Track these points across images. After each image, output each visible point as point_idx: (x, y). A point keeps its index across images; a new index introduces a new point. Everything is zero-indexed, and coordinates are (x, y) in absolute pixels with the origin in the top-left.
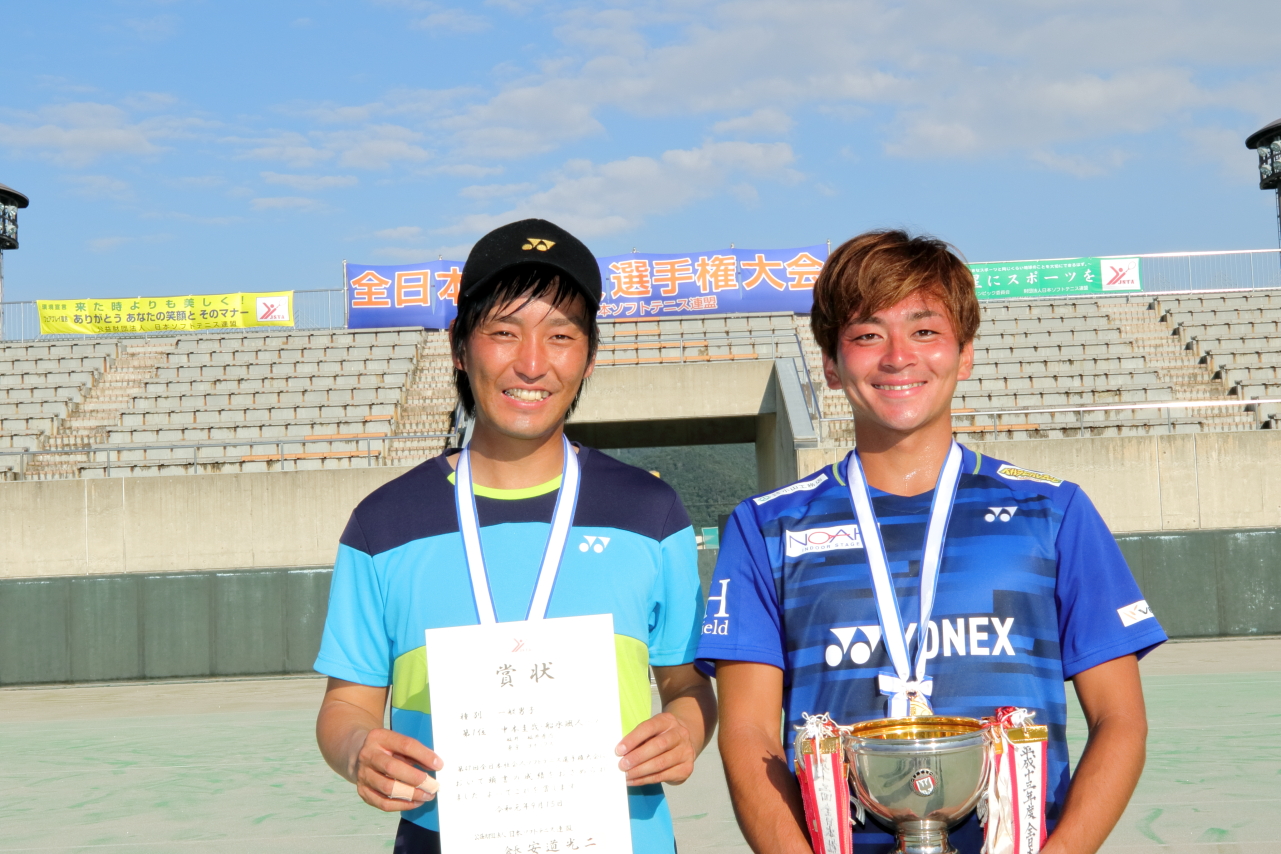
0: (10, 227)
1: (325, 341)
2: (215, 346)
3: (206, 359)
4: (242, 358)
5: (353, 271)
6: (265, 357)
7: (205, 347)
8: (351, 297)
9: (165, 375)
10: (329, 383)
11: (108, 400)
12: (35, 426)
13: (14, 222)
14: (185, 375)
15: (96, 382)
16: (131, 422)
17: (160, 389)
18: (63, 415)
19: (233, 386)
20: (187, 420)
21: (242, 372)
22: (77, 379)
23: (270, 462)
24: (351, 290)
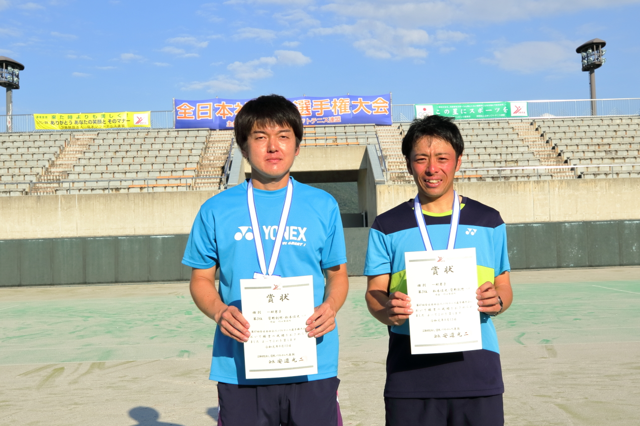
0: (15, 79)
1: (165, 134)
2: (115, 136)
3: (111, 142)
4: (127, 141)
5: (177, 103)
6: (138, 141)
7: (110, 136)
8: (177, 114)
9: (93, 149)
10: (167, 153)
11: (68, 159)
12: (35, 171)
13: (18, 76)
14: (102, 149)
15: (61, 151)
16: (77, 169)
17: (91, 155)
18: (47, 166)
19: (124, 154)
20: (104, 169)
21: (128, 148)
22: (53, 150)
23: (141, 188)
24: (176, 111)
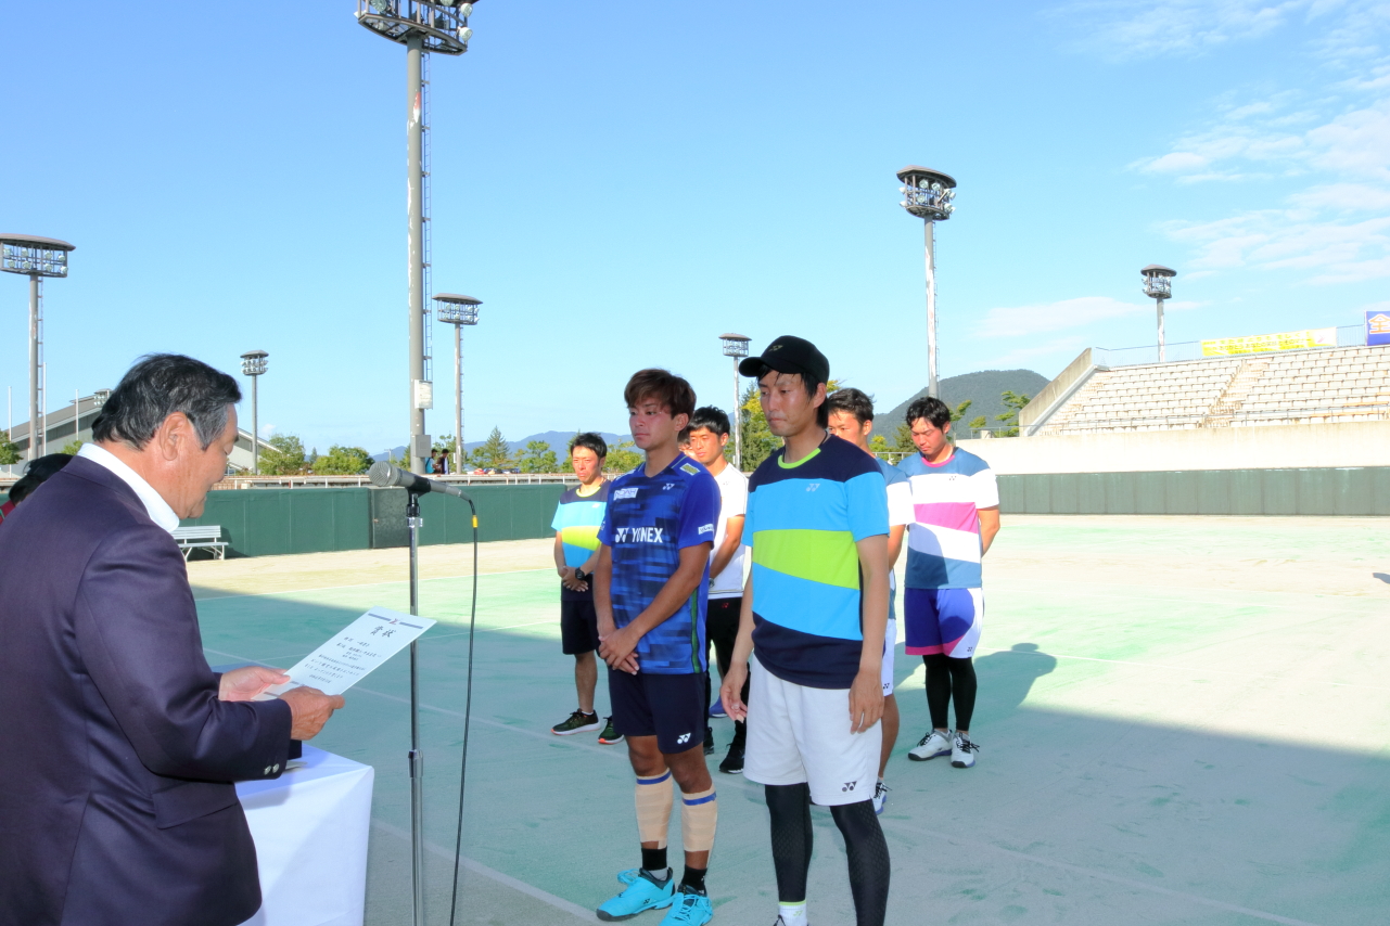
0: (1167, 288)
1: (1354, 353)
2: (1293, 359)
3: (1288, 366)
4: (1307, 365)
5: (1370, 315)
6: (1320, 364)
7: (1288, 359)
8: (1369, 328)
9: (1267, 375)
10: (1356, 376)
11: (1240, 389)
12: (1207, 402)
13: (1169, 285)
14: (1278, 374)
15: (1233, 379)
16: (1252, 399)
17: (1266, 382)
18: (1219, 396)
19: (1304, 380)
20: (1281, 397)
21: (1308, 372)
22: (1224, 379)
23: (1325, 417)
24: (1369, 325)
